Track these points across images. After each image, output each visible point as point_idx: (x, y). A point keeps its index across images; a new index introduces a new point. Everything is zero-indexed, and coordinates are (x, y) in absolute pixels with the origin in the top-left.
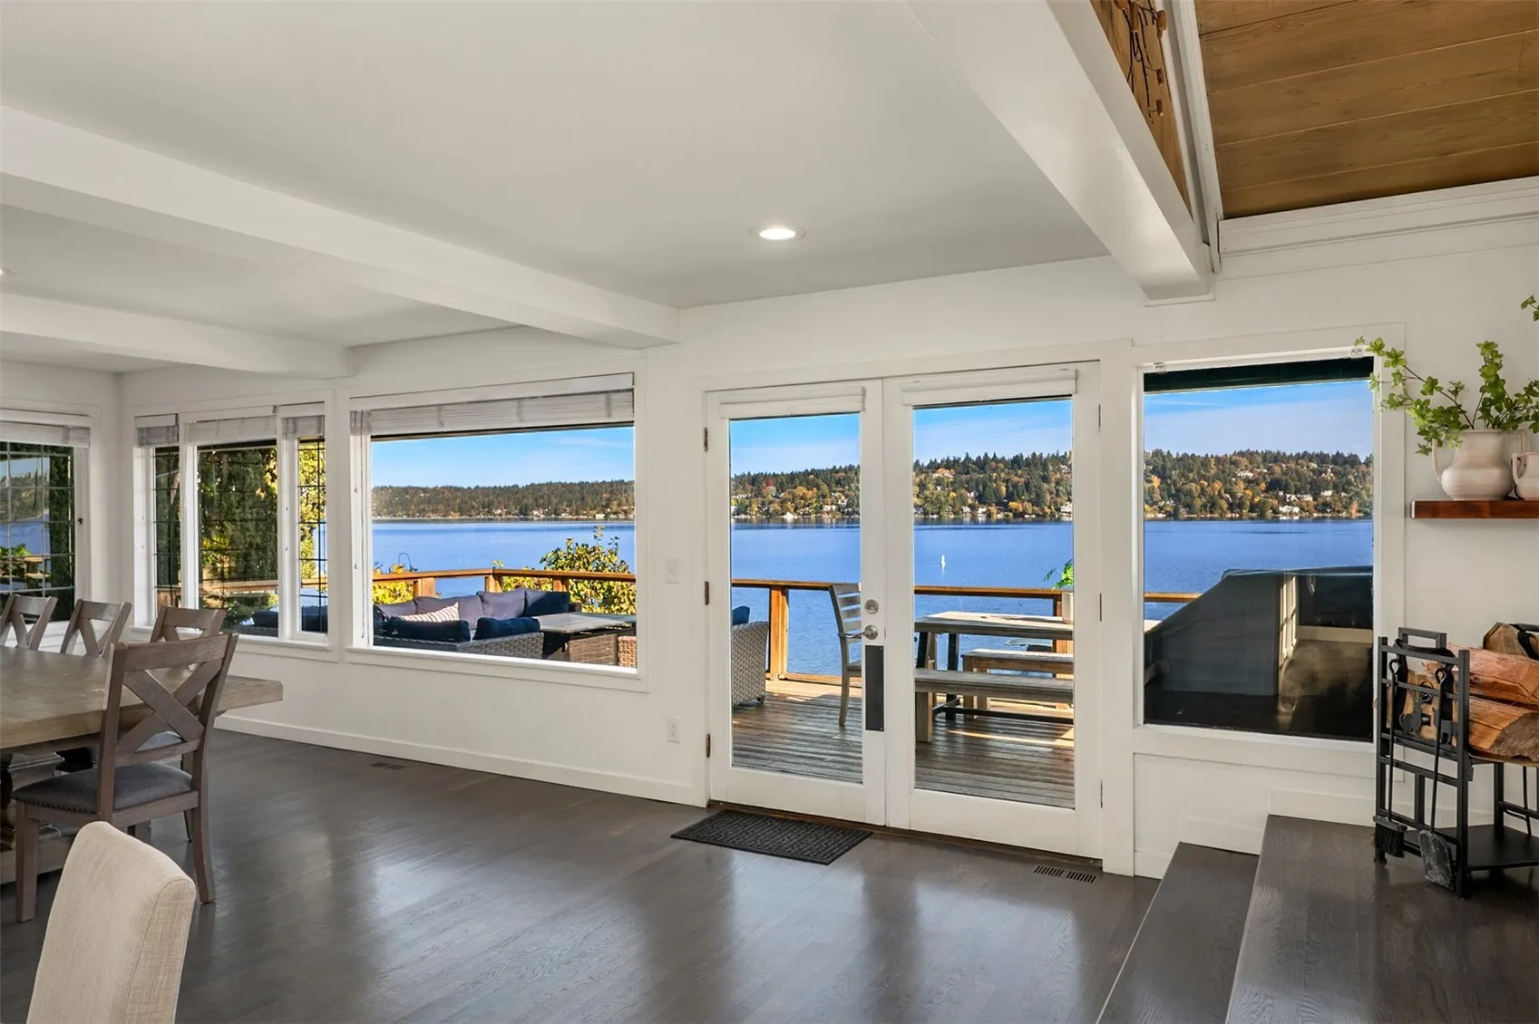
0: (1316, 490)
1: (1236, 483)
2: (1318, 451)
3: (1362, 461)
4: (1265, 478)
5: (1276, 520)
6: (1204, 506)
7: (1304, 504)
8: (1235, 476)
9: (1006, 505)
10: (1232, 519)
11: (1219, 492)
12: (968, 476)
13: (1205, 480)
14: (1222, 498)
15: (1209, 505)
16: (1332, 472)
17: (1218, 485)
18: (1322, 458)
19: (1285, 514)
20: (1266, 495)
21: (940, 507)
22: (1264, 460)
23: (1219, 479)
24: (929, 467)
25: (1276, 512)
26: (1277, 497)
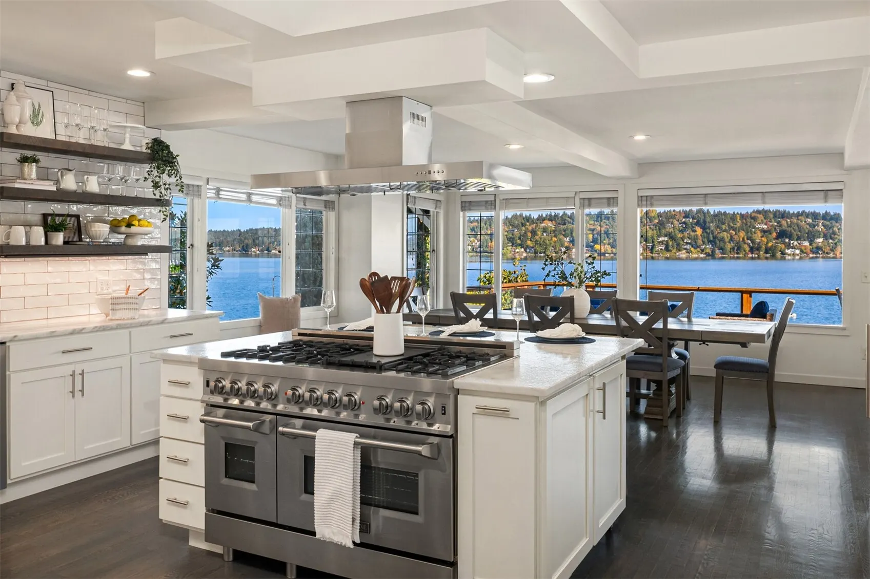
0: (811, 237)
1: (755, 233)
4: (775, 229)
5: (783, 258)
6: (733, 249)
7: (803, 248)
8: (754, 227)
9: (592, 247)
10: (752, 258)
12: (565, 226)
13: (733, 230)
15: (736, 248)
16: (822, 225)
19: (789, 255)
20: (776, 241)
21: (546, 248)
23: (743, 230)
24: (537, 219)
25: (783, 253)
26: (784, 243)
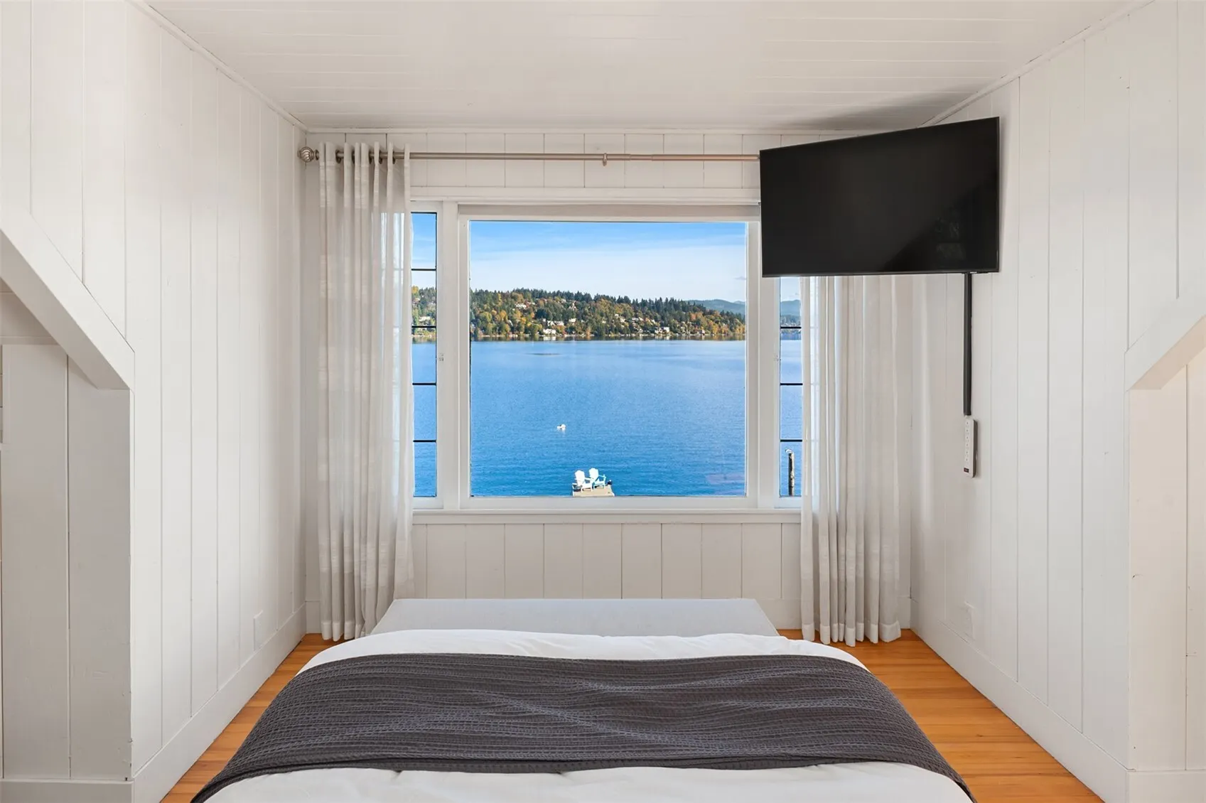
2: (566, 291)
3: (593, 298)
11: (505, 319)
14: (506, 323)
17: (504, 314)
18: (568, 296)
22: (533, 296)
